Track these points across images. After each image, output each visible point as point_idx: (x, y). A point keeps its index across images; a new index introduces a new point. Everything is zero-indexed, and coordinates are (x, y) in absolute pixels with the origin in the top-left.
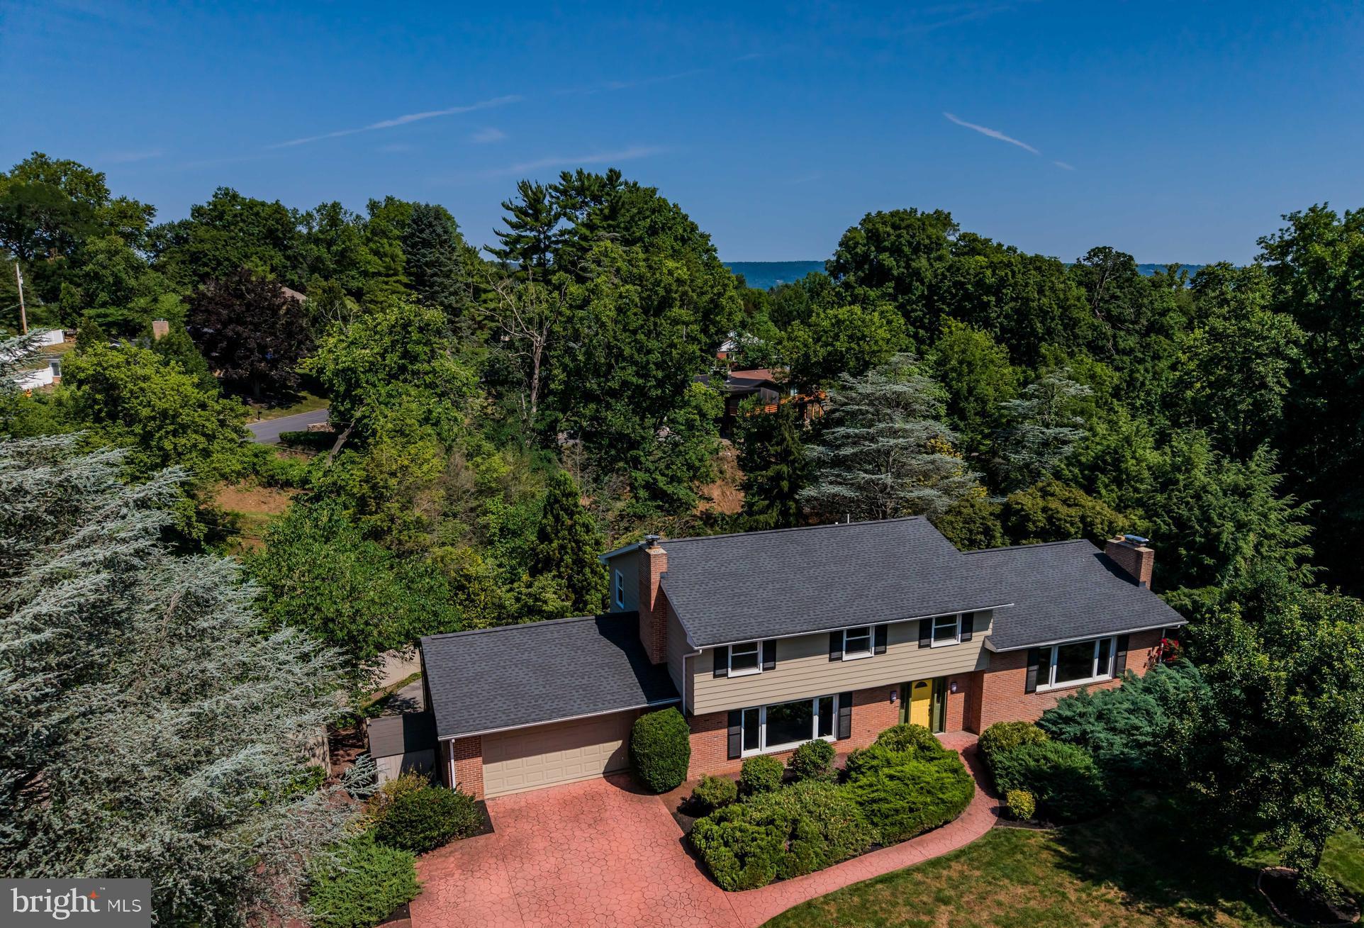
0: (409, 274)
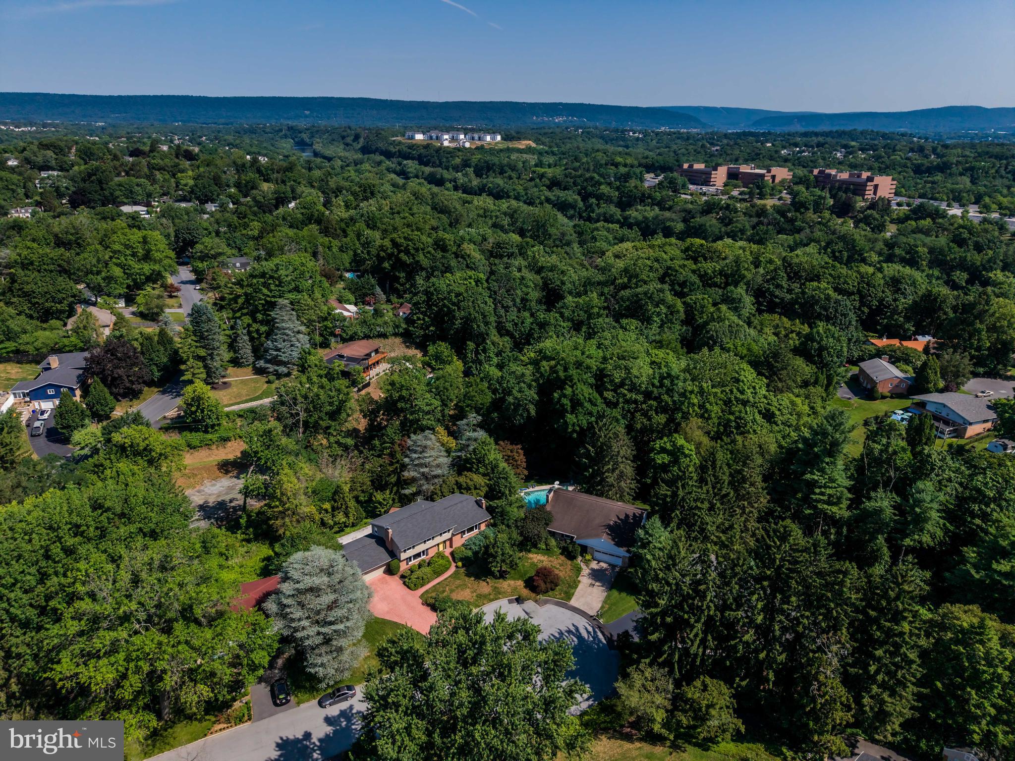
0: (195, 336)
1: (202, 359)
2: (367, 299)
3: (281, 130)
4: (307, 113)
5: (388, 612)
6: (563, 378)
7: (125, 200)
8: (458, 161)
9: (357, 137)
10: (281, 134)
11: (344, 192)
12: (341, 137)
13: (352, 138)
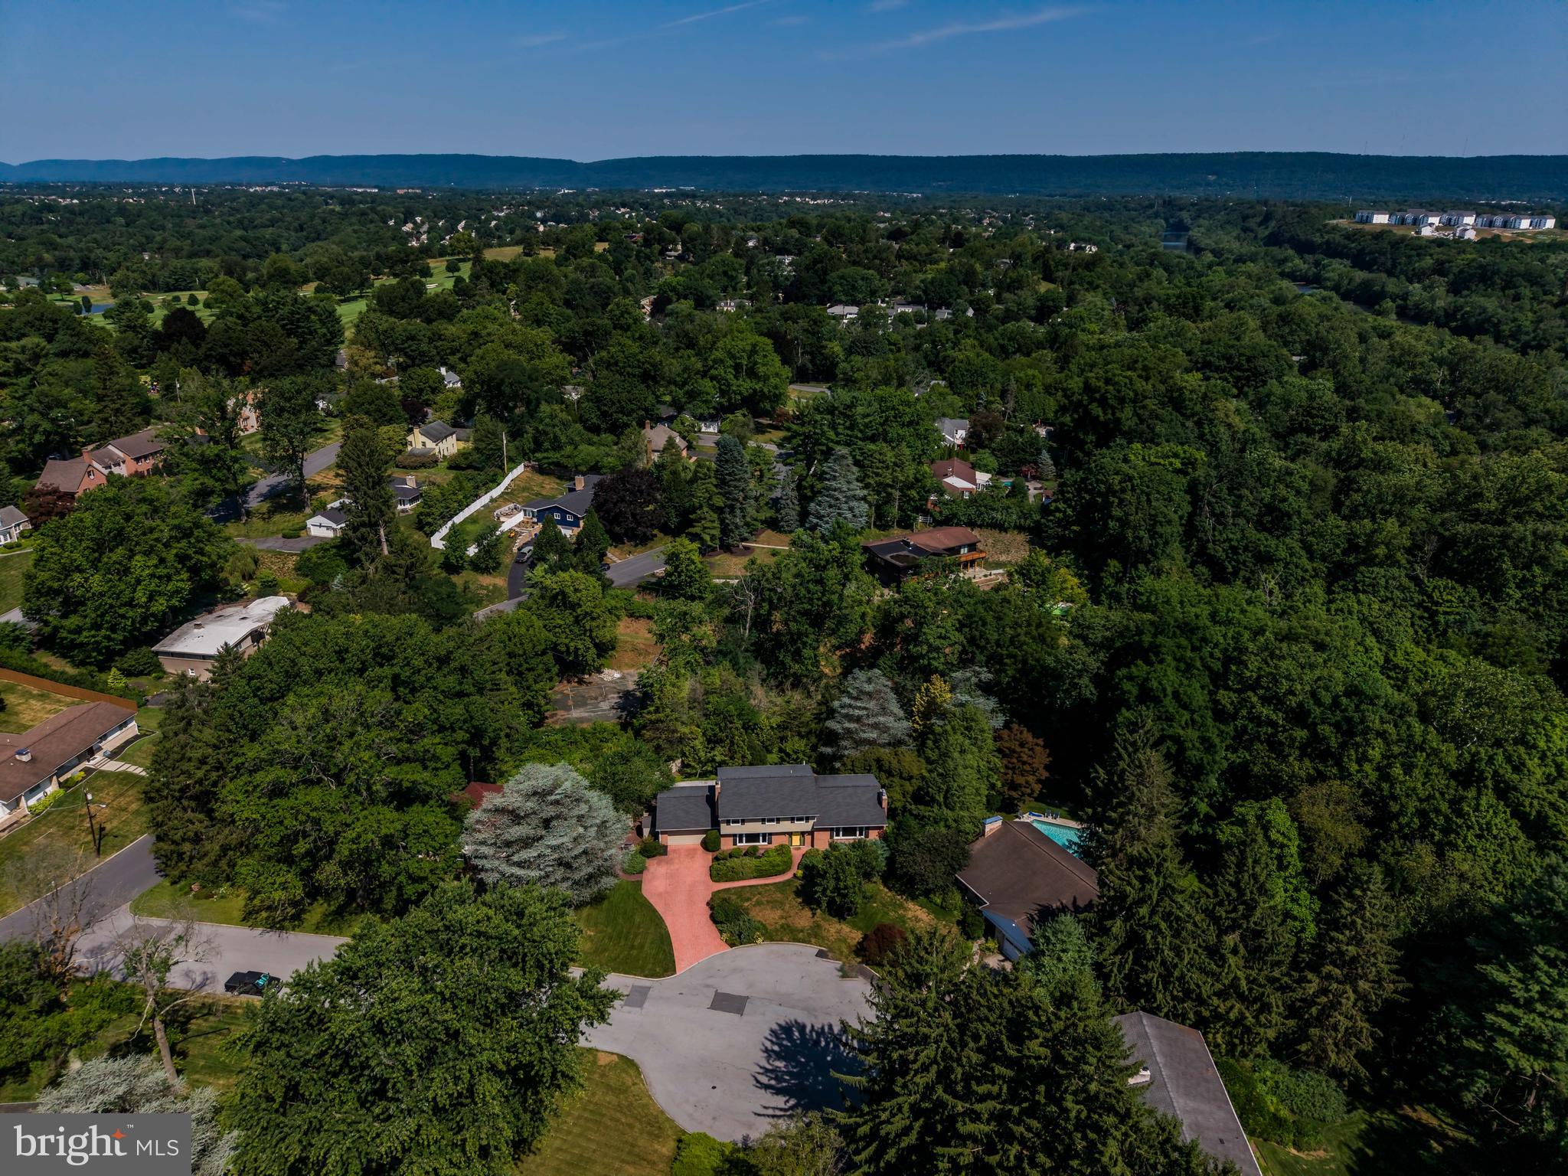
0: (716, 478)
1: (719, 511)
2: (1024, 469)
3: (1151, 206)
4: (1211, 178)
5: (660, 895)
6: (1146, 645)
7: (843, 298)
8: (1428, 262)
9: (1267, 218)
10: (1150, 212)
11: (1155, 304)
12: (1242, 218)
13: (1259, 219)
